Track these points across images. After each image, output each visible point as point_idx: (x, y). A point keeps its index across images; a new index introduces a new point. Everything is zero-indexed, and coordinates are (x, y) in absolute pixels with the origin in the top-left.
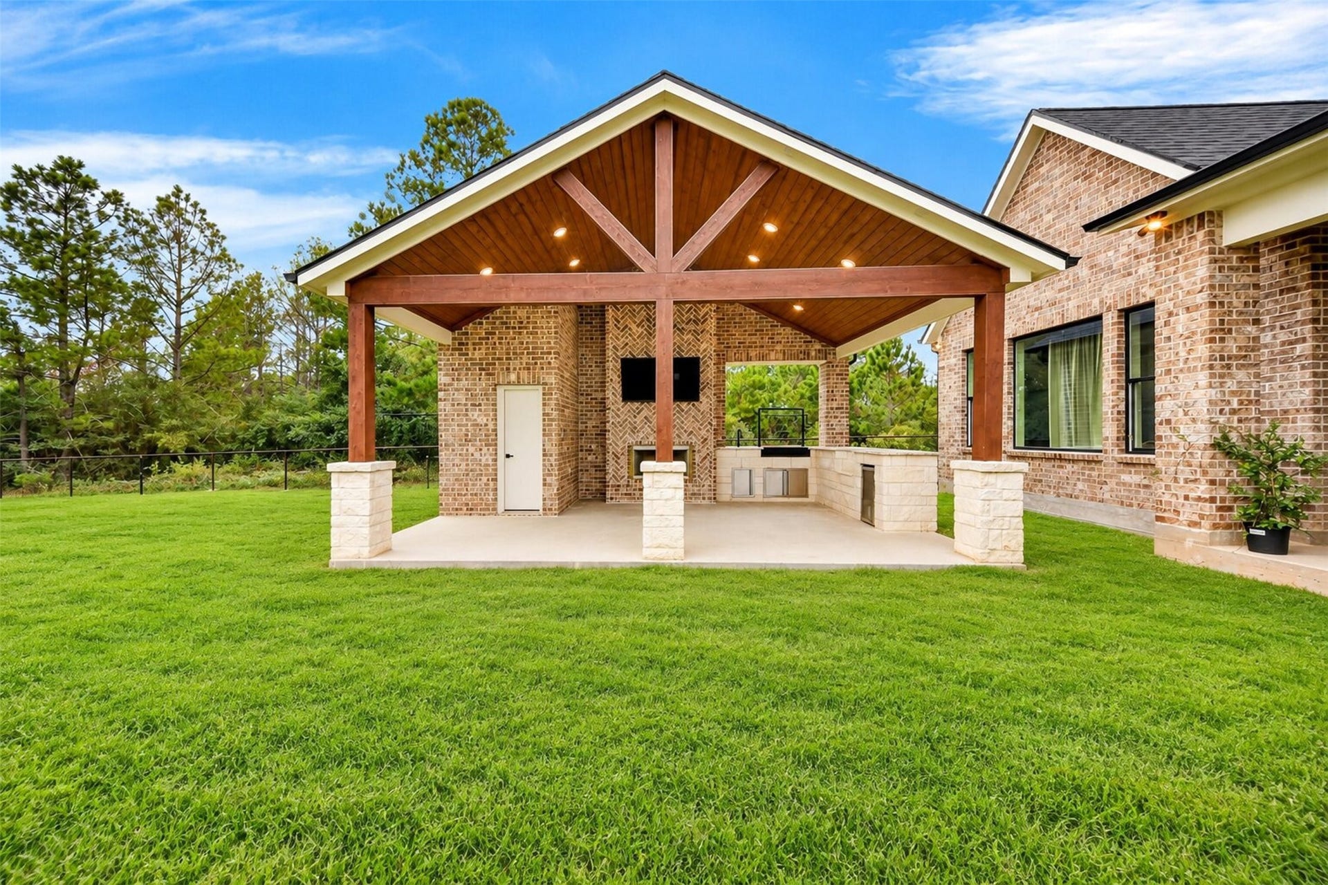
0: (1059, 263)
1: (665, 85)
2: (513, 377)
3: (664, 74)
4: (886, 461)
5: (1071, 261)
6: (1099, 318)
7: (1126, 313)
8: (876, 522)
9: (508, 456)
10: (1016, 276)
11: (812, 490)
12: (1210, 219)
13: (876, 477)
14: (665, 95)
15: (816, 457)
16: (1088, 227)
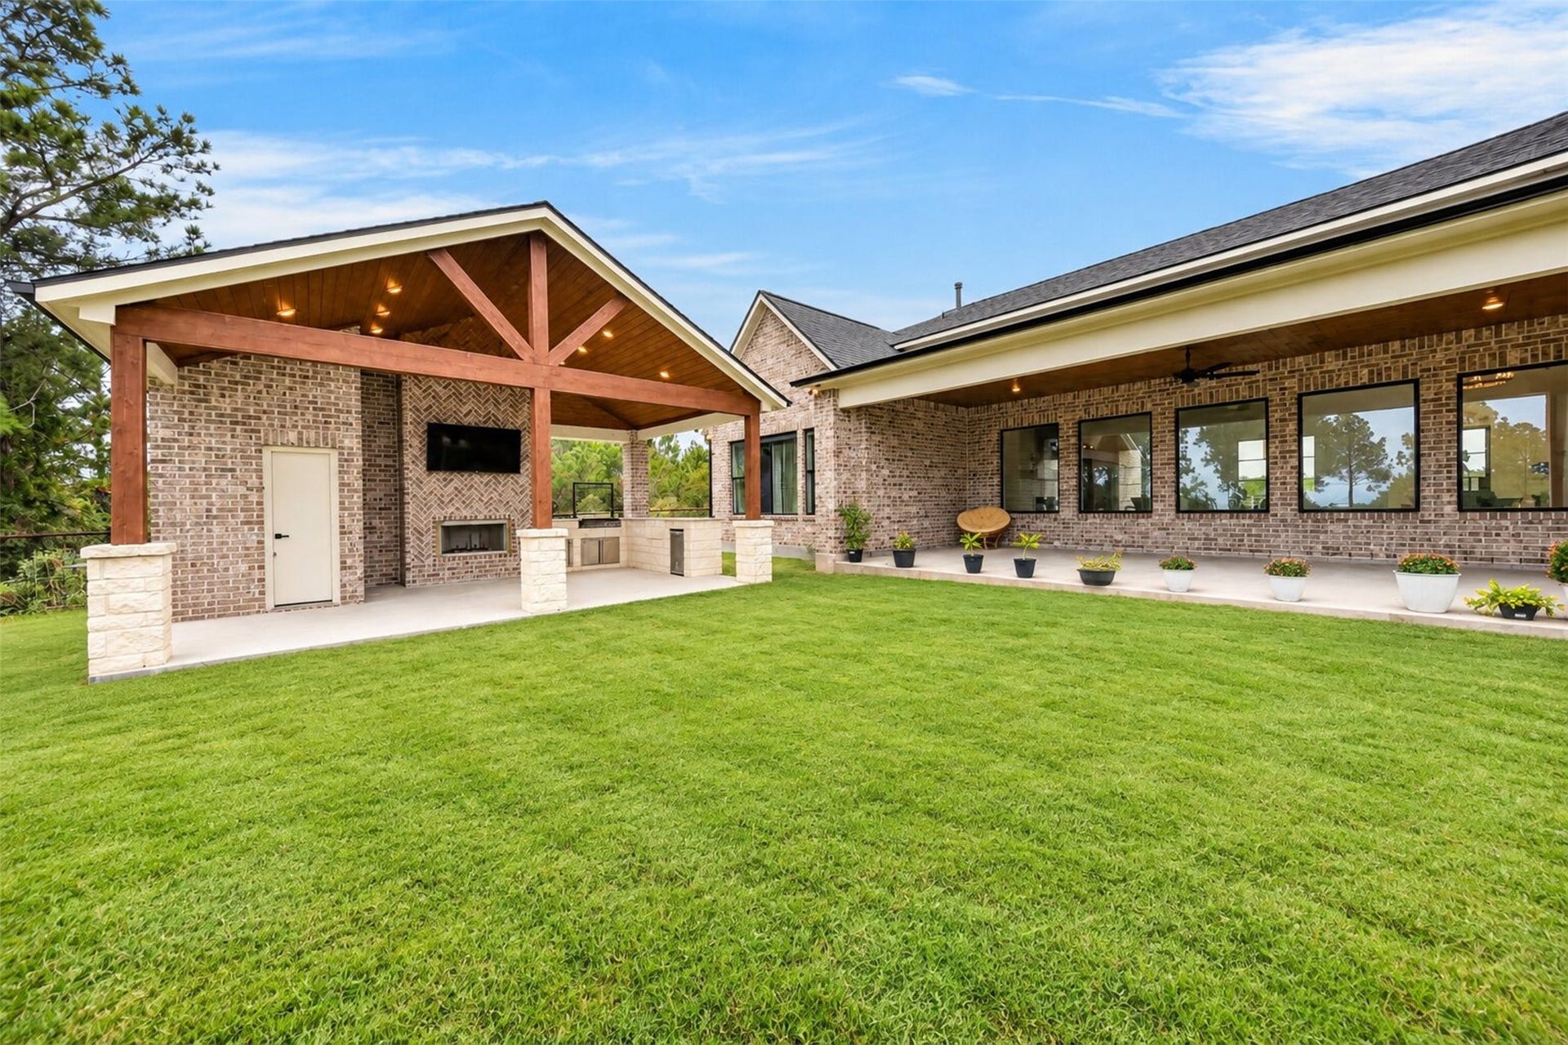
0: (784, 404)
1: (544, 213)
2: (292, 436)
3: (546, 204)
4: (692, 526)
5: (789, 403)
6: (795, 432)
7: (806, 431)
8: (685, 572)
9: (278, 536)
10: (765, 407)
11: (623, 556)
12: (834, 393)
13: (685, 538)
14: (544, 220)
15: (627, 527)
16: (793, 384)
